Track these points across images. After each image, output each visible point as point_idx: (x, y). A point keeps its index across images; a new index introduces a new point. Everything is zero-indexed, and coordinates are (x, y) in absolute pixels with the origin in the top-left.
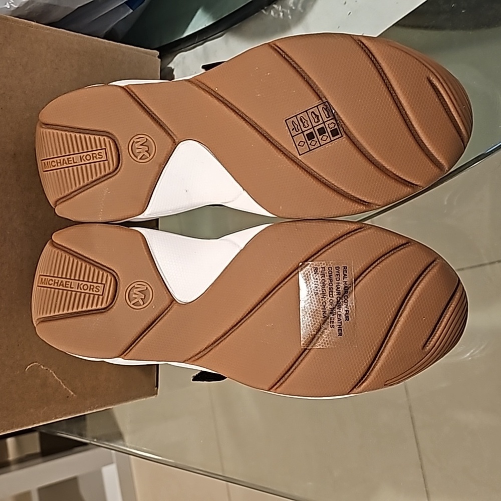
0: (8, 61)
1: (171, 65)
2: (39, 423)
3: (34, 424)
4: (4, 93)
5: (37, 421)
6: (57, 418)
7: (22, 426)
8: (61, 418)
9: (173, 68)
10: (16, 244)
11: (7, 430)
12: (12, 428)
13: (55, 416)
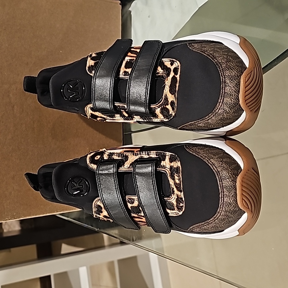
0: (22, 11)
1: (130, 9)
2: (47, 213)
3: (43, 214)
4: (20, 29)
5: (45, 213)
6: (58, 212)
7: (36, 215)
8: (60, 212)
9: (131, 10)
10: (29, 113)
11: (27, 216)
12: (30, 215)
13: (57, 210)
